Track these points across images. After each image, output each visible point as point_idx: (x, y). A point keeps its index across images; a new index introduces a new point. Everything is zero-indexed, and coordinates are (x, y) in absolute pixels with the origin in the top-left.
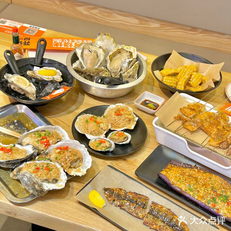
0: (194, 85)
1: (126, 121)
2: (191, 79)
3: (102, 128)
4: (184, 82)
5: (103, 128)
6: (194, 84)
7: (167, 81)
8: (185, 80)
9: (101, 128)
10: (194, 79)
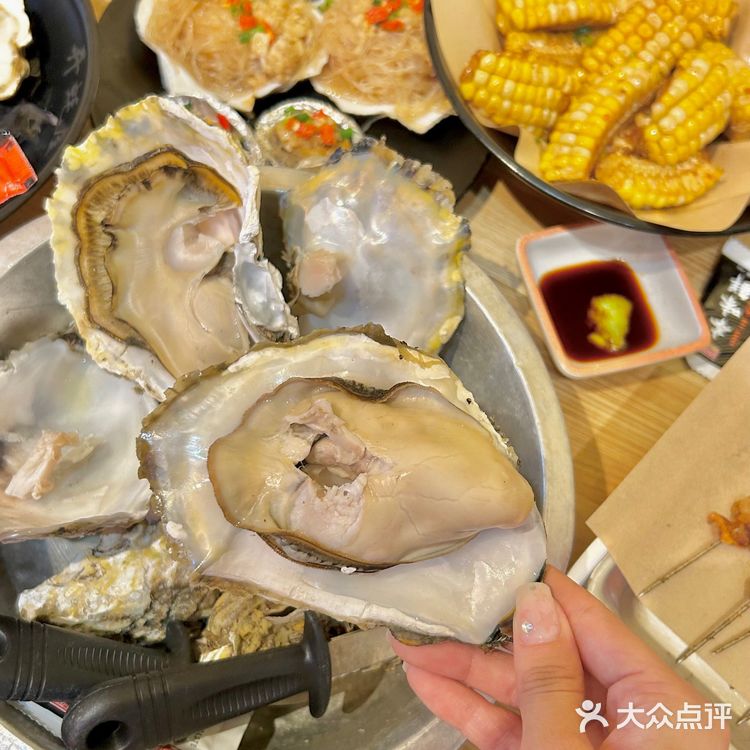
0: (663, 151)
1: (406, 76)
2: (657, 108)
3: (257, 60)
4: (606, 117)
5: (263, 61)
6: (666, 141)
7: (496, 81)
8: (613, 104)
9: (253, 56)
10: (677, 113)
